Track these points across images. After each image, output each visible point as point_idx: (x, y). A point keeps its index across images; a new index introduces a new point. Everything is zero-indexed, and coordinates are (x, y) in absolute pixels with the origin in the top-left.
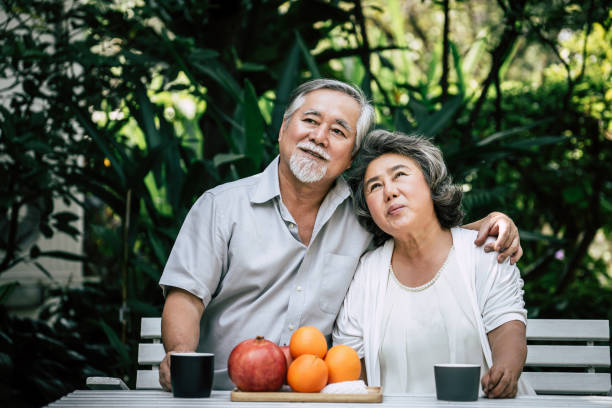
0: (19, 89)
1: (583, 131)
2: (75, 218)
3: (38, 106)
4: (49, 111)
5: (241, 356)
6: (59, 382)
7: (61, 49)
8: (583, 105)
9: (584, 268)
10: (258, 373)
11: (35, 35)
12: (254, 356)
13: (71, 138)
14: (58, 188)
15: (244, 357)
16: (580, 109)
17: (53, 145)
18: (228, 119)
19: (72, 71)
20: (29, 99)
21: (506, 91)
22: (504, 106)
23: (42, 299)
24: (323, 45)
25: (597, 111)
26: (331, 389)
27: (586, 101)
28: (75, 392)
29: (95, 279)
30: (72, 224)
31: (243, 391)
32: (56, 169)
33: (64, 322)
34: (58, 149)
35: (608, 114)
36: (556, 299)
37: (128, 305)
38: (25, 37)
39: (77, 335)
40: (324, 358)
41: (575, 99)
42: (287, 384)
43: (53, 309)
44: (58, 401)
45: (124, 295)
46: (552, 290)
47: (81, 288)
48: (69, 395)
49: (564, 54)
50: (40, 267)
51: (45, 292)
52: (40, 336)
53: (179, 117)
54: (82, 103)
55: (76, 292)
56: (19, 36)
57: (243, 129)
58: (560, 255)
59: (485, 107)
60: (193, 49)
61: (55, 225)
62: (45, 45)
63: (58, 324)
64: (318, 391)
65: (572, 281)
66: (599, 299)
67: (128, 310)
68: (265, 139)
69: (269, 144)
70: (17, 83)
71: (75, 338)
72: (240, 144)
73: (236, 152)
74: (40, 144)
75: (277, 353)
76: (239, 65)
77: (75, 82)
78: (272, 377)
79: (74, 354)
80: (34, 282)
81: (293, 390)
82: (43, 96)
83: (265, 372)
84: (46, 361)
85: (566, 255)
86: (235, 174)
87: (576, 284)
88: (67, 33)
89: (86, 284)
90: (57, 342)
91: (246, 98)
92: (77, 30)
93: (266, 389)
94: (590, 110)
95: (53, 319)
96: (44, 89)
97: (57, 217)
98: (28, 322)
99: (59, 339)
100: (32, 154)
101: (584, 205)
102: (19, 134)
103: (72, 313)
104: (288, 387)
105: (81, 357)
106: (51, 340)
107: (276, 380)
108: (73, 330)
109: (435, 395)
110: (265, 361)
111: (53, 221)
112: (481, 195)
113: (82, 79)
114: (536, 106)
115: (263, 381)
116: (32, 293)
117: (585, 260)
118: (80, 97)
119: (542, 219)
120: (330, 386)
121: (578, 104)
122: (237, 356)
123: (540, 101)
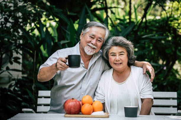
0: (3, 20)
1: (172, 32)
2: (19, 59)
3: (8, 25)
4: (11, 26)
5: (67, 104)
6: (14, 107)
7: (15, 8)
8: (172, 24)
9: (172, 72)
10: (72, 109)
11: (8, 4)
12: (71, 104)
13: (18, 34)
14: (14, 49)
15: (68, 104)
16: (171, 25)
17: (13, 37)
18: (65, 30)
19: (19, 14)
20: (6, 23)
21: (149, 20)
22: (148, 24)
23: (10, 82)
24: (94, 7)
25: (176, 26)
26: (94, 114)
27: (173, 23)
28: (19, 114)
29: (25, 75)
30: (18, 60)
31: (68, 114)
32: (14, 44)
33: (16, 88)
34: (14, 38)
35: (179, 27)
36: (163, 82)
37: (35, 85)
38: (5, 4)
39: (20, 93)
40: (92, 105)
41: (169, 22)
42: (81, 112)
43: (13, 84)
44: (13, 117)
45: (34, 82)
46: (162, 79)
47: (21, 78)
48: (17, 115)
49: (167, 8)
50: (9, 73)
51: (10, 79)
52: (9, 93)
53: (51, 26)
54: (21, 24)
55: (20, 79)
56: (3, 4)
57: (69, 33)
58: (165, 68)
59: (143, 25)
60: (55, 9)
61: (13, 61)
62: (11, 7)
63: (14, 89)
64: (90, 114)
65: (168, 76)
66: (176, 82)
67: (35, 86)
68: (76, 36)
69: (77, 38)
70: (2, 18)
71: (19, 94)
72: (68, 37)
73: (67, 40)
74: (9, 37)
75: (78, 103)
76: (69, 13)
77: (19, 18)
78: (76, 110)
79: (19, 98)
80: (7, 76)
81: (83, 114)
82: (10, 22)
83: (74, 109)
84: (11, 101)
85: (167, 68)
86: (67, 46)
87: (170, 77)
88: (17, 3)
89: (23, 77)
90: (14, 95)
91: (70, 23)
92: (20, 2)
93: (75, 114)
94: (174, 26)
95: (13, 87)
96: (10, 20)
97: (14, 58)
98: (5, 89)
99: (14, 94)
100: (6, 39)
101: (172, 53)
102: (3, 34)
103: (18, 86)
104: (81, 113)
105: (21, 100)
106: (12, 94)
107: (78, 111)
108: (19, 91)
109: (124, 115)
110: (74, 105)
111: (13, 60)
112: (140, 53)
113: (21, 17)
114: (157, 25)
115: (74, 111)
116: (7, 79)
117: (172, 70)
118: (21, 22)
119: (159, 58)
120: (94, 113)
121: (170, 24)
122: (66, 104)
123: (159, 23)
